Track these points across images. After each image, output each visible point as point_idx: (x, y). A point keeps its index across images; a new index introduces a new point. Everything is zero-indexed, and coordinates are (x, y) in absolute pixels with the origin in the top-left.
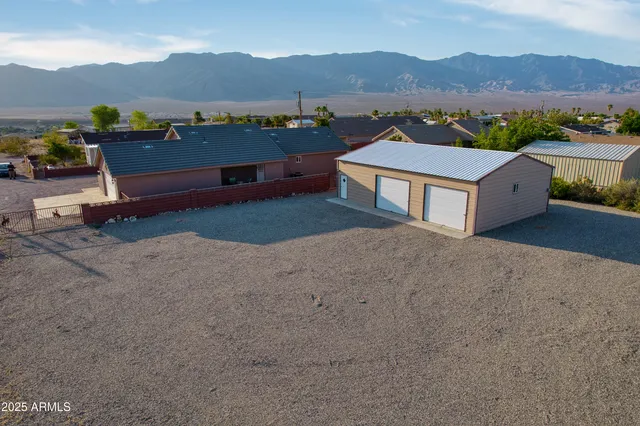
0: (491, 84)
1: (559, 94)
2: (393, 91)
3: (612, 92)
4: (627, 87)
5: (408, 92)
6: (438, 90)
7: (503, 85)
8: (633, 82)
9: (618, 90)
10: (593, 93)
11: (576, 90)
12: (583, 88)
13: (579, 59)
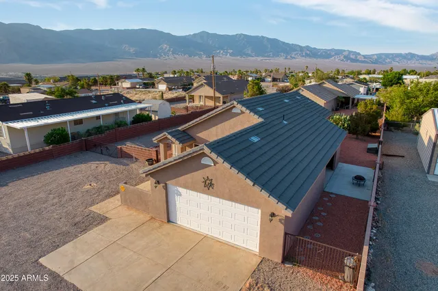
0: (220, 52)
1: (259, 59)
2: (155, 56)
3: (286, 58)
4: (293, 56)
5: (167, 57)
6: (186, 56)
7: (227, 52)
8: (295, 53)
9: (289, 57)
10: (276, 58)
11: (268, 56)
12: (271, 55)
13: (268, 39)
